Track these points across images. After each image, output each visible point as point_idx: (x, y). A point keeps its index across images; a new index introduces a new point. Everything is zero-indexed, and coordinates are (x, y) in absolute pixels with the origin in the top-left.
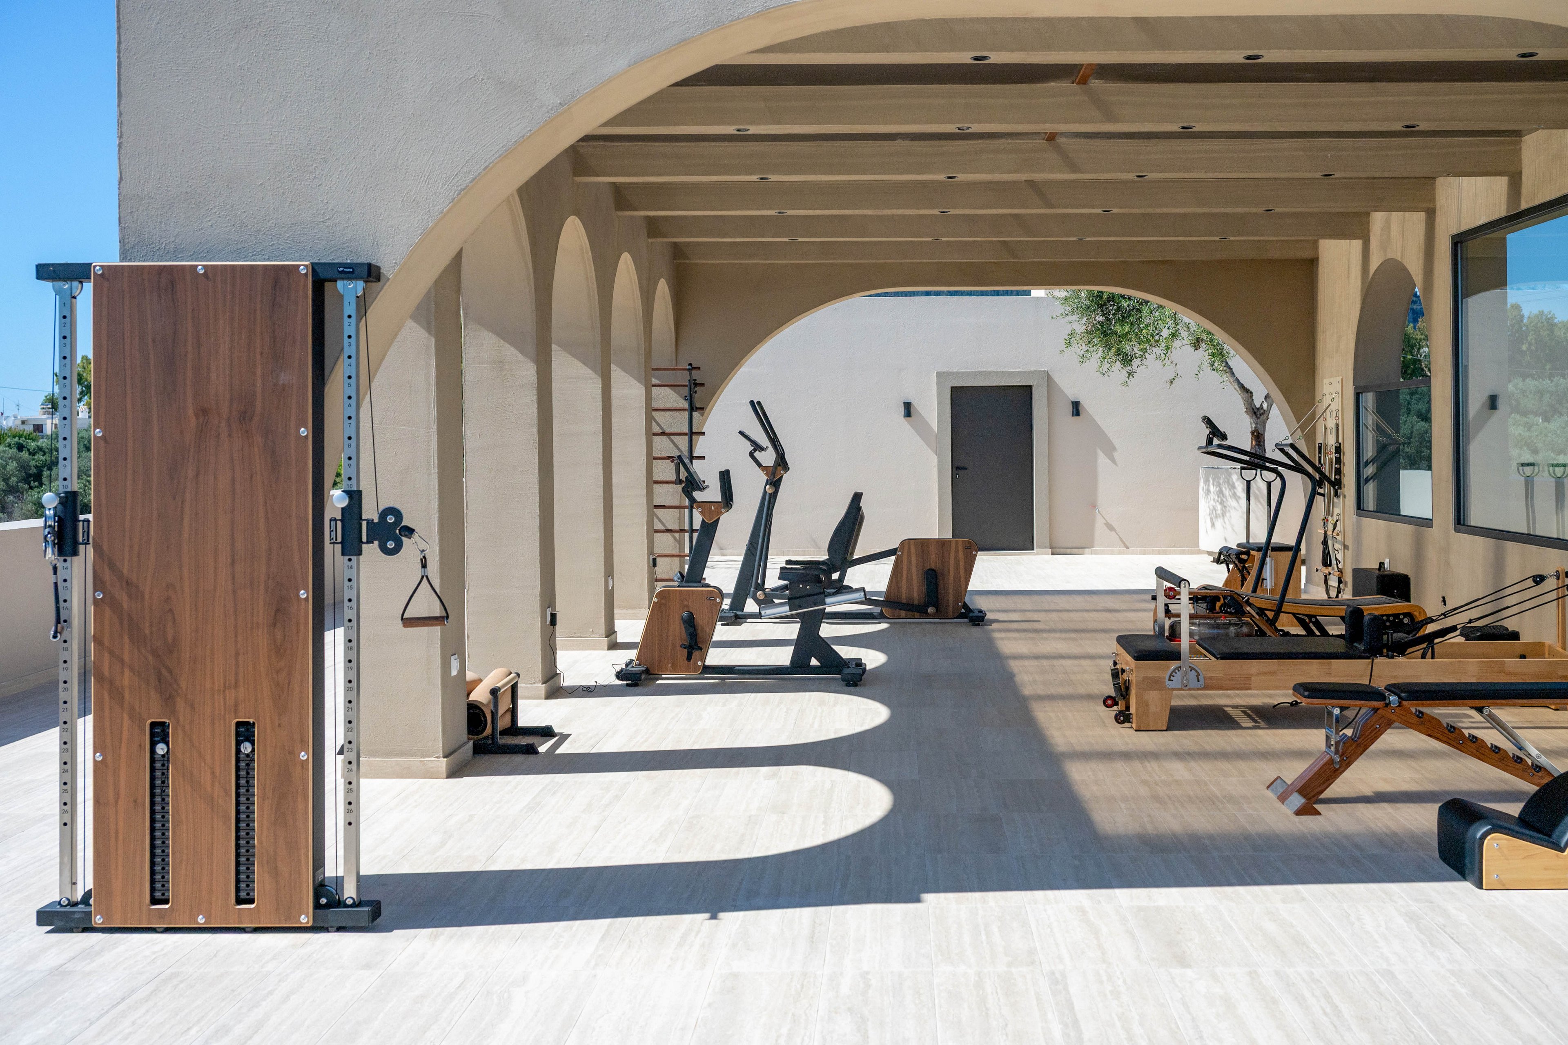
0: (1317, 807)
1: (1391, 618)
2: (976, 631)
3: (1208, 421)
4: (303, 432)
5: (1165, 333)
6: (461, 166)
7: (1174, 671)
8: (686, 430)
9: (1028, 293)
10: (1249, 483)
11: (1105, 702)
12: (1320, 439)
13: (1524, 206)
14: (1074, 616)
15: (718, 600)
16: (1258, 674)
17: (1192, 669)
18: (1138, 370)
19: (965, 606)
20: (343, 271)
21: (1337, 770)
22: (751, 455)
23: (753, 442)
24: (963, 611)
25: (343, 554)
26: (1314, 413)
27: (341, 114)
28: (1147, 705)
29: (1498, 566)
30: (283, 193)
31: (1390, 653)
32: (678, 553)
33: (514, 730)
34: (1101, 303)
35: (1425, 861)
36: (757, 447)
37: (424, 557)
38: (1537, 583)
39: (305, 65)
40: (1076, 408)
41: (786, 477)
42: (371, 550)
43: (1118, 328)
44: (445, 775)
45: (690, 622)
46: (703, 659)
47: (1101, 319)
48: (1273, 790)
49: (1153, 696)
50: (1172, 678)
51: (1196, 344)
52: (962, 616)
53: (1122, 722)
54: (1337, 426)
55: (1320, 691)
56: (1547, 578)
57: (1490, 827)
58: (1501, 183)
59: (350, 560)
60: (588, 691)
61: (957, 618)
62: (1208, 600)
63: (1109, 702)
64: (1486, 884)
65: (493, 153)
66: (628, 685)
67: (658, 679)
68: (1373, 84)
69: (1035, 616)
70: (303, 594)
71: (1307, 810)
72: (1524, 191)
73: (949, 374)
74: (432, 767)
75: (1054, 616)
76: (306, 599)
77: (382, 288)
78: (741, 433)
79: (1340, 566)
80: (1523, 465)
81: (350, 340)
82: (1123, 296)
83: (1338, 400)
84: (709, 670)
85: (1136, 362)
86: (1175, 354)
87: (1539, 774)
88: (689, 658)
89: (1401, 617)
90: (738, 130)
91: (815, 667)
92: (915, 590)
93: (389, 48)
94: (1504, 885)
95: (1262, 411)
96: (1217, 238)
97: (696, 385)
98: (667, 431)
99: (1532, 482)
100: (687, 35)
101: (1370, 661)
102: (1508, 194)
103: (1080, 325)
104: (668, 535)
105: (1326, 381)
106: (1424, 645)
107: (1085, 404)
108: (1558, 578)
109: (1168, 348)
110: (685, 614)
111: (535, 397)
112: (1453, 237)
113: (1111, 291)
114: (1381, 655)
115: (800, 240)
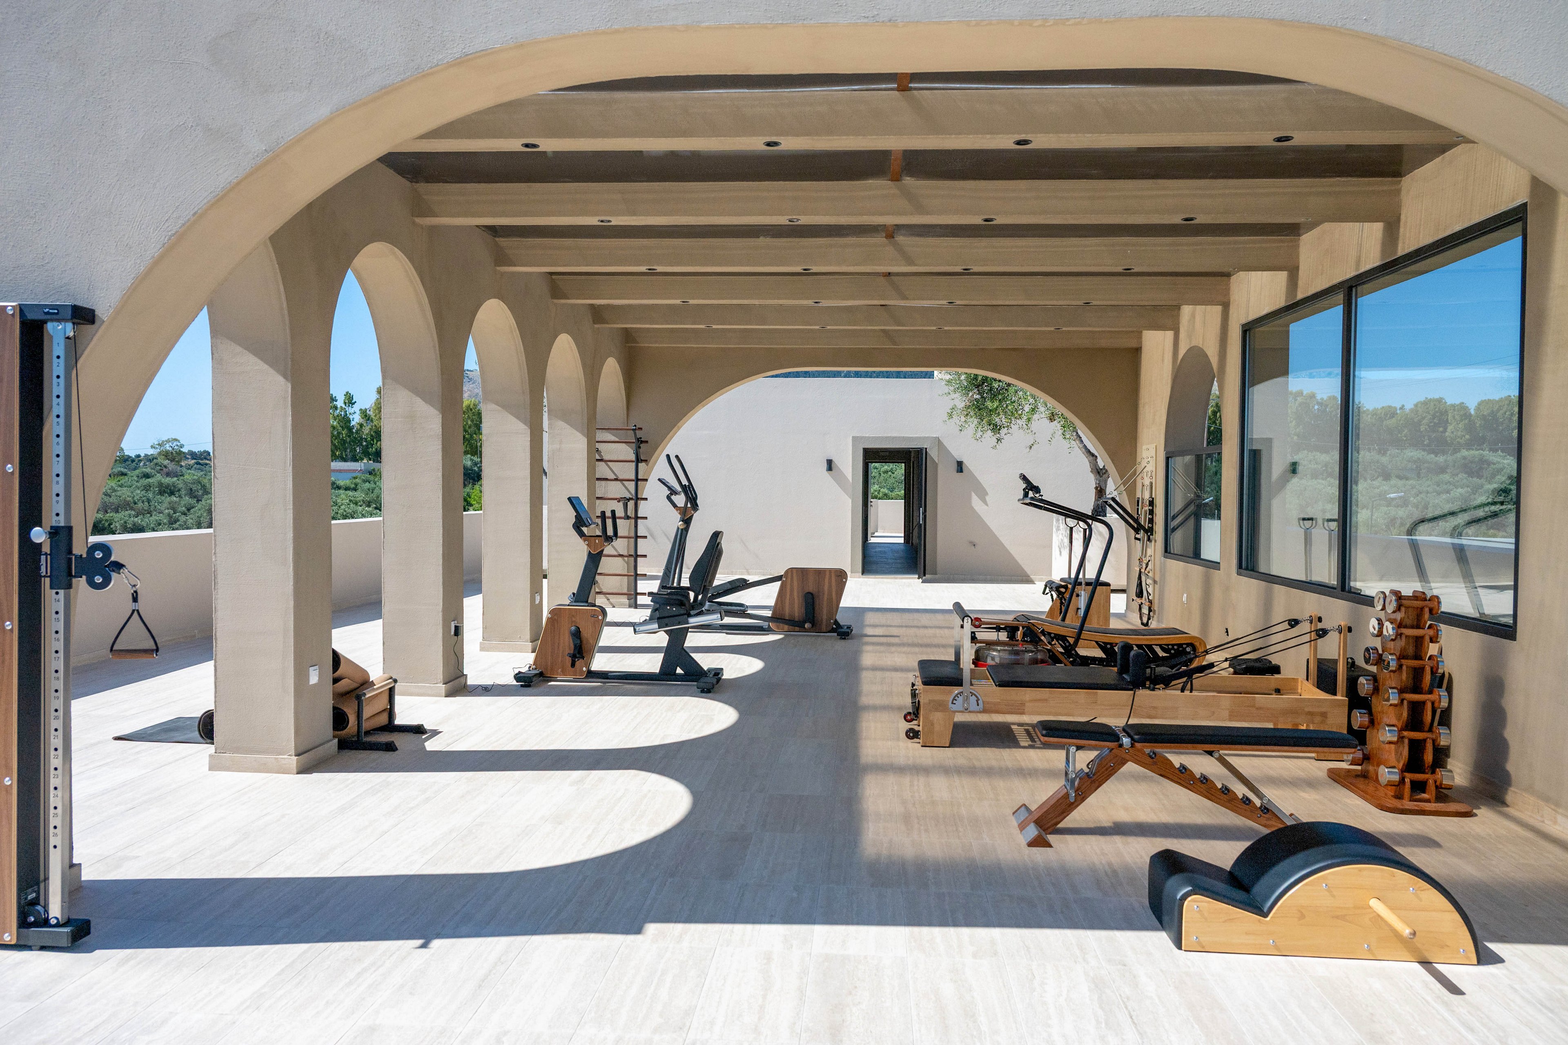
0: (1051, 838)
1: (1176, 647)
2: (840, 645)
3: (1024, 478)
4: (9, 468)
5: (1027, 408)
6: (171, 212)
7: (957, 695)
8: (633, 477)
9: (930, 375)
10: (1071, 529)
11: (905, 718)
12: (1139, 495)
13: (1300, 296)
14: (930, 632)
15: (600, 617)
16: (1031, 701)
17: (972, 694)
18: (1005, 437)
19: (836, 622)
20: (48, 312)
21: (1073, 803)
22: (669, 498)
23: (669, 488)
24: (834, 626)
25: (52, 588)
26: (1135, 471)
27: (59, 160)
28: (932, 724)
29: (1267, 605)
30: (6, 238)
31: (1152, 686)
32: (626, 573)
33: (391, 727)
34: (977, 384)
35: (1133, 910)
36: (673, 492)
37: (136, 592)
38: (1292, 627)
39: (26, 113)
40: (960, 467)
41: (696, 516)
42: (81, 583)
43: (989, 404)
44: (295, 771)
45: (577, 634)
46: (588, 665)
47: (978, 397)
48: (1016, 817)
49: (938, 717)
50: (955, 702)
51: (1052, 418)
52: (833, 631)
53: (912, 738)
54: (1151, 483)
55: (1057, 729)
56: (1301, 622)
57: (1190, 888)
58: (1282, 277)
59: (57, 593)
60: (486, 690)
61: (829, 632)
62: (1008, 629)
63: (909, 717)
64: (1185, 945)
65: (201, 199)
66: (522, 686)
67: (551, 681)
68: (1154, 181)
69: (894, 631)
70: (8, 625)
71: (1039, 842)
72: (1301, 283)
73: (862, 438)
74: (285, 764)
75: (912, 631)
76: (11, 630)
77: (96, 332)
78: (659, 480)
79: (1150, 598)
80: (1304, 519)
81: (59, 380)
82: (995, 380)
83: (1152, 463)
84: (592, 675)
85: (1003, 431)
86: (1034, 425)
87: (1267, 816)
88: (573, 665)
89: (1184, 646)
90: (602, 221)
91: (680, 675)
92: (796, 609)
93: (104, 95)
94: (1203, 947)
95: (1104, 471)
96: (1052, 329)
97: (642, 442)
98: (620, 477)
99: (1311, 533)
100: (388, 82)
101: (1132, 692)
102: (1288, 285)
103: (960, 401)
104: (620, 559)
105: (1144, 447)
106: (1184, 679)
107: (967, 462)
108: (1311, 622)
109: (1029, 420)
110: (573, 628)
111: (440, 447)
112: (1243, 326)
113: (984, 375)
114: (1144, 687)
115: (714, 327)
